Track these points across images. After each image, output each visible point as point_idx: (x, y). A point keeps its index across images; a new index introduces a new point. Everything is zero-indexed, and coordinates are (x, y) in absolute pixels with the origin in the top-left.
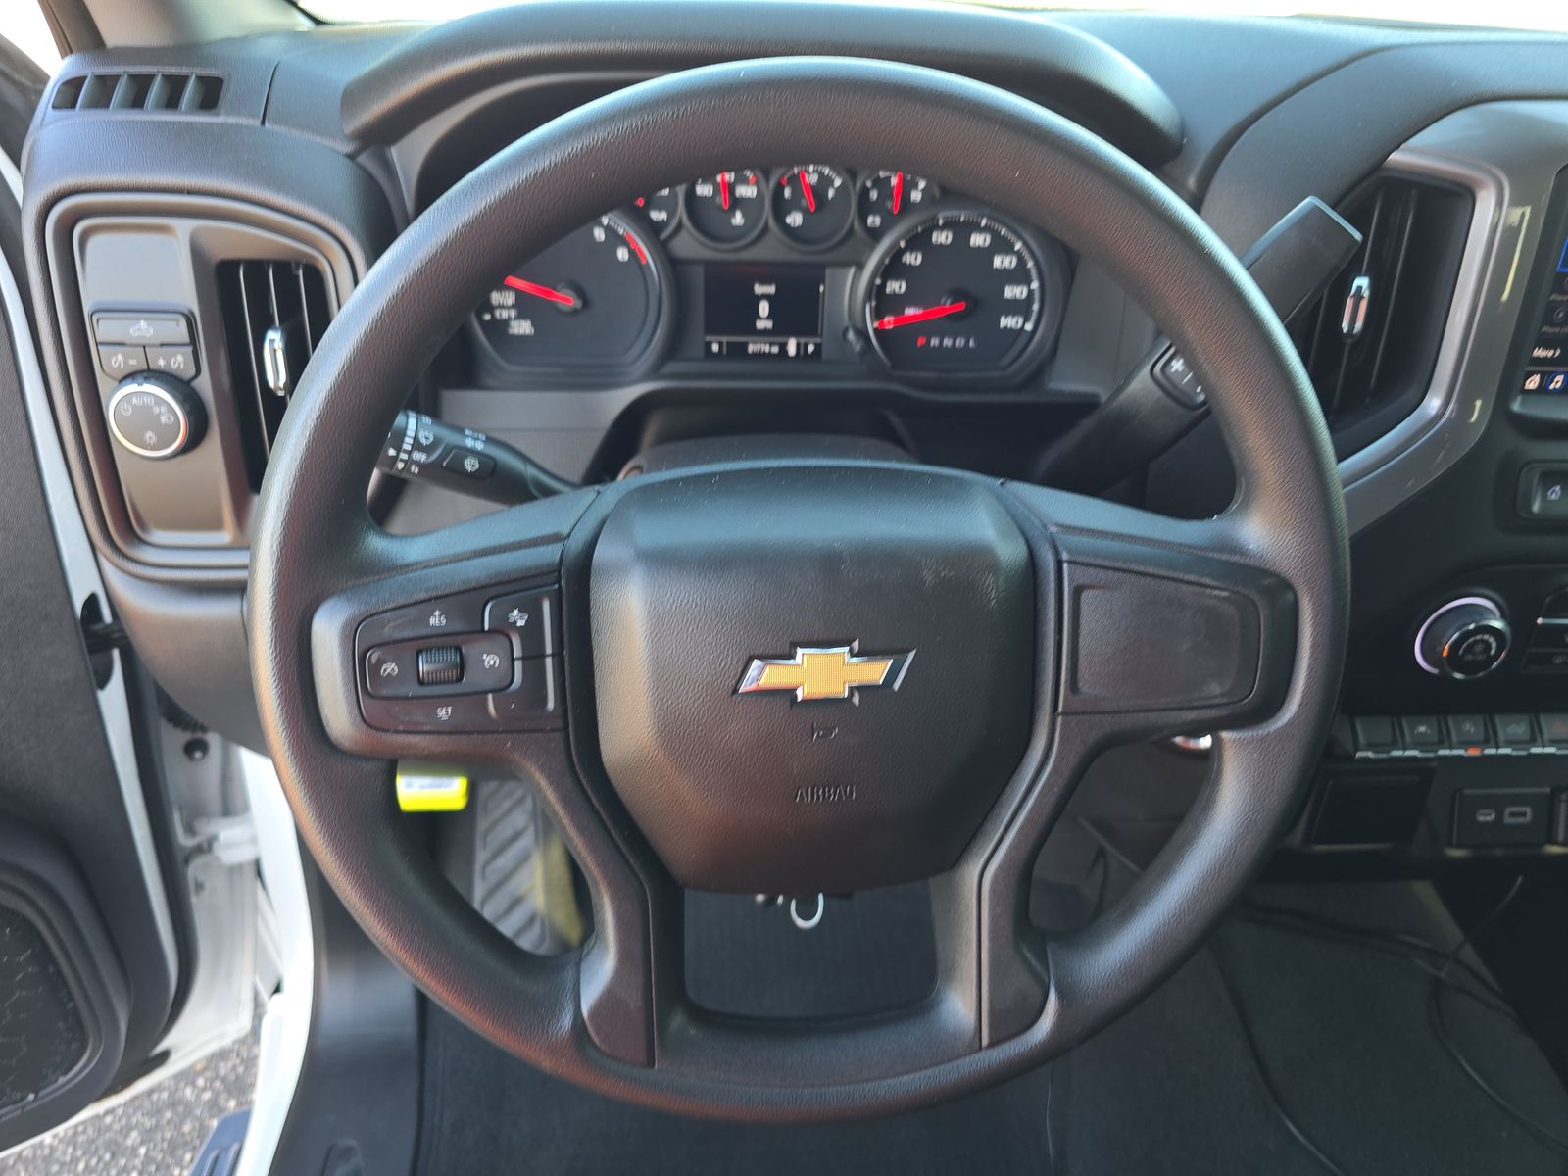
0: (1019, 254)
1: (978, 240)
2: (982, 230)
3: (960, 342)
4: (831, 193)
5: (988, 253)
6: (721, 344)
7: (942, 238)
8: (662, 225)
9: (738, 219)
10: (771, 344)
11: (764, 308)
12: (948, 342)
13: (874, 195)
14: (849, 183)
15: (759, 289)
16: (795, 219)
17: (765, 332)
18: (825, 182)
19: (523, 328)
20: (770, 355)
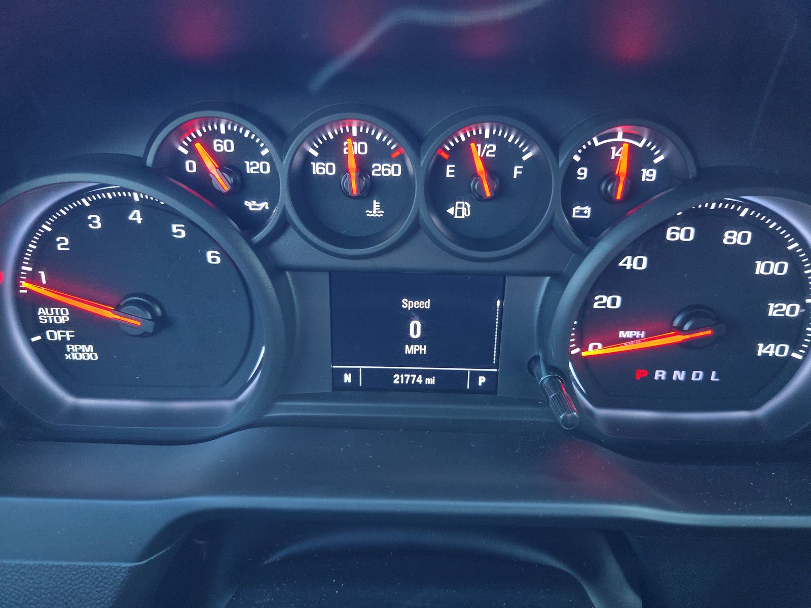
0: (792, 258)
1: (734, 237)
2: (739, 224)
3: (697, 376)
4: (516, 172)
5: (747, 256)
6: (355, 374)
7: (678, 234)
8: (260, 219)
9: (376, 210)
10: (426, 375)
11: (415, 328)
12: (679, 375)
13: (583, 173)
14: (549, 154)
15: (407, 304)
16: (462, 210)
17: (415, 359)
18: (507, 154)
19: (85, 353)
20: (424, 388)
